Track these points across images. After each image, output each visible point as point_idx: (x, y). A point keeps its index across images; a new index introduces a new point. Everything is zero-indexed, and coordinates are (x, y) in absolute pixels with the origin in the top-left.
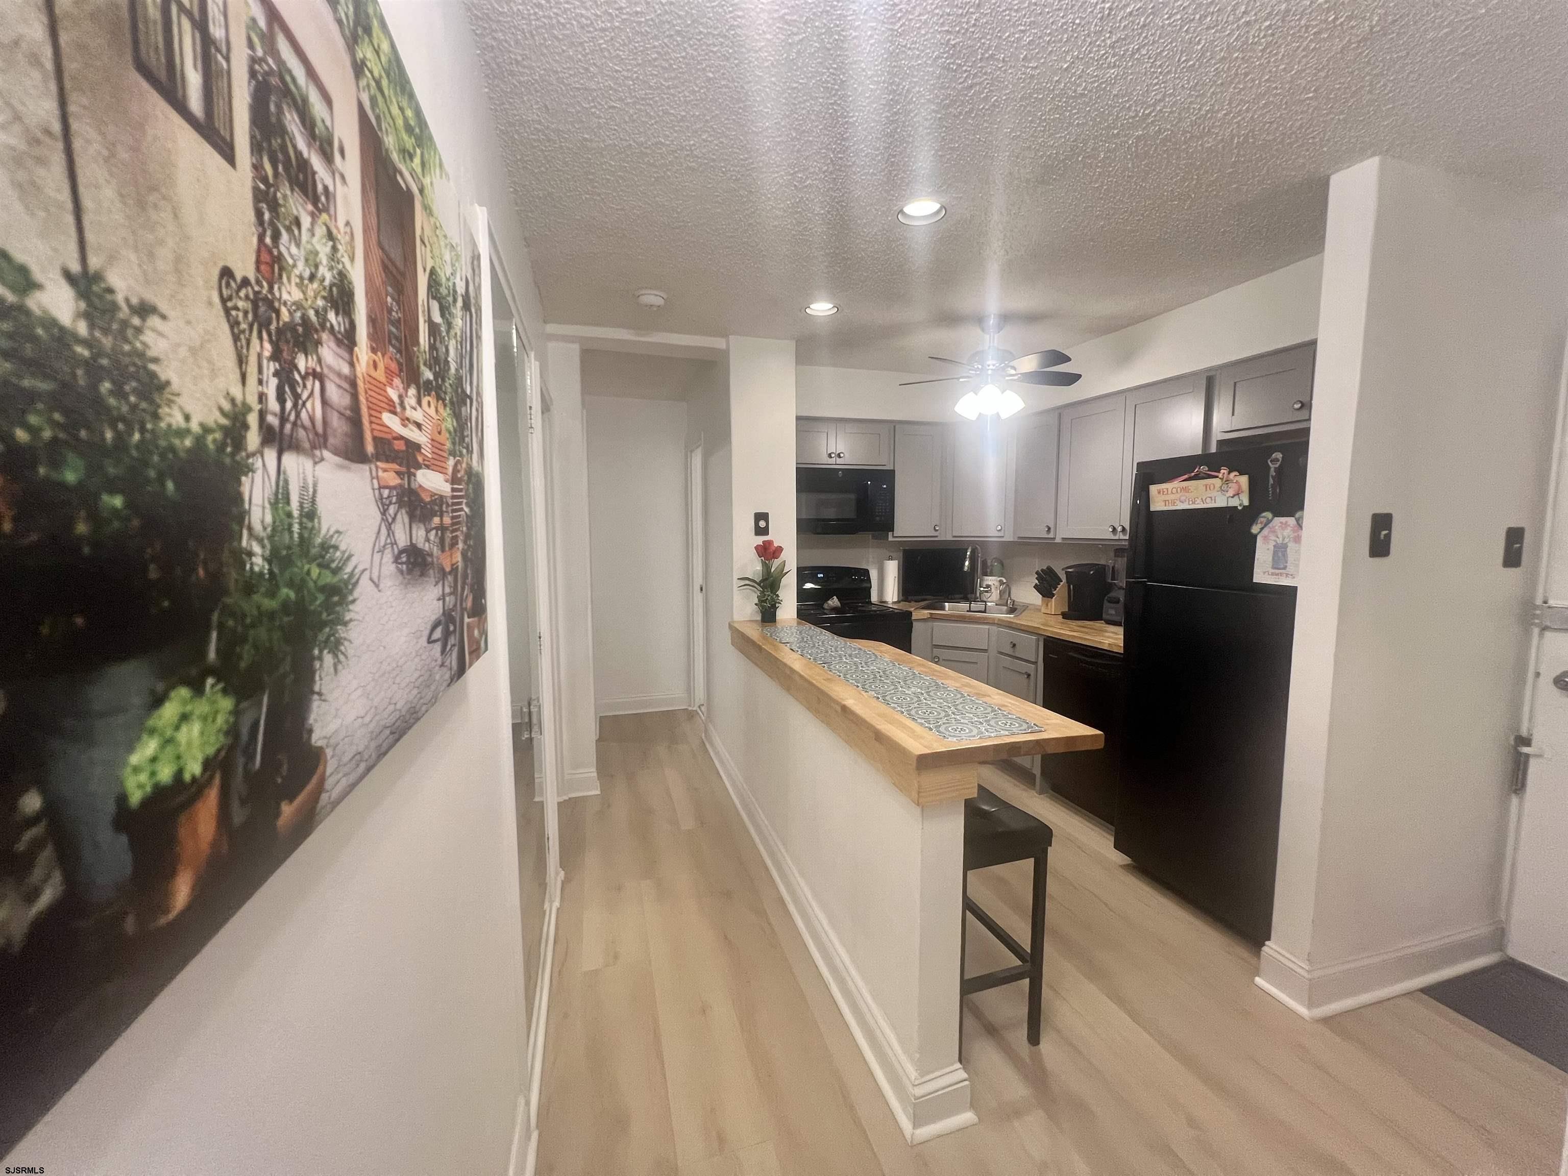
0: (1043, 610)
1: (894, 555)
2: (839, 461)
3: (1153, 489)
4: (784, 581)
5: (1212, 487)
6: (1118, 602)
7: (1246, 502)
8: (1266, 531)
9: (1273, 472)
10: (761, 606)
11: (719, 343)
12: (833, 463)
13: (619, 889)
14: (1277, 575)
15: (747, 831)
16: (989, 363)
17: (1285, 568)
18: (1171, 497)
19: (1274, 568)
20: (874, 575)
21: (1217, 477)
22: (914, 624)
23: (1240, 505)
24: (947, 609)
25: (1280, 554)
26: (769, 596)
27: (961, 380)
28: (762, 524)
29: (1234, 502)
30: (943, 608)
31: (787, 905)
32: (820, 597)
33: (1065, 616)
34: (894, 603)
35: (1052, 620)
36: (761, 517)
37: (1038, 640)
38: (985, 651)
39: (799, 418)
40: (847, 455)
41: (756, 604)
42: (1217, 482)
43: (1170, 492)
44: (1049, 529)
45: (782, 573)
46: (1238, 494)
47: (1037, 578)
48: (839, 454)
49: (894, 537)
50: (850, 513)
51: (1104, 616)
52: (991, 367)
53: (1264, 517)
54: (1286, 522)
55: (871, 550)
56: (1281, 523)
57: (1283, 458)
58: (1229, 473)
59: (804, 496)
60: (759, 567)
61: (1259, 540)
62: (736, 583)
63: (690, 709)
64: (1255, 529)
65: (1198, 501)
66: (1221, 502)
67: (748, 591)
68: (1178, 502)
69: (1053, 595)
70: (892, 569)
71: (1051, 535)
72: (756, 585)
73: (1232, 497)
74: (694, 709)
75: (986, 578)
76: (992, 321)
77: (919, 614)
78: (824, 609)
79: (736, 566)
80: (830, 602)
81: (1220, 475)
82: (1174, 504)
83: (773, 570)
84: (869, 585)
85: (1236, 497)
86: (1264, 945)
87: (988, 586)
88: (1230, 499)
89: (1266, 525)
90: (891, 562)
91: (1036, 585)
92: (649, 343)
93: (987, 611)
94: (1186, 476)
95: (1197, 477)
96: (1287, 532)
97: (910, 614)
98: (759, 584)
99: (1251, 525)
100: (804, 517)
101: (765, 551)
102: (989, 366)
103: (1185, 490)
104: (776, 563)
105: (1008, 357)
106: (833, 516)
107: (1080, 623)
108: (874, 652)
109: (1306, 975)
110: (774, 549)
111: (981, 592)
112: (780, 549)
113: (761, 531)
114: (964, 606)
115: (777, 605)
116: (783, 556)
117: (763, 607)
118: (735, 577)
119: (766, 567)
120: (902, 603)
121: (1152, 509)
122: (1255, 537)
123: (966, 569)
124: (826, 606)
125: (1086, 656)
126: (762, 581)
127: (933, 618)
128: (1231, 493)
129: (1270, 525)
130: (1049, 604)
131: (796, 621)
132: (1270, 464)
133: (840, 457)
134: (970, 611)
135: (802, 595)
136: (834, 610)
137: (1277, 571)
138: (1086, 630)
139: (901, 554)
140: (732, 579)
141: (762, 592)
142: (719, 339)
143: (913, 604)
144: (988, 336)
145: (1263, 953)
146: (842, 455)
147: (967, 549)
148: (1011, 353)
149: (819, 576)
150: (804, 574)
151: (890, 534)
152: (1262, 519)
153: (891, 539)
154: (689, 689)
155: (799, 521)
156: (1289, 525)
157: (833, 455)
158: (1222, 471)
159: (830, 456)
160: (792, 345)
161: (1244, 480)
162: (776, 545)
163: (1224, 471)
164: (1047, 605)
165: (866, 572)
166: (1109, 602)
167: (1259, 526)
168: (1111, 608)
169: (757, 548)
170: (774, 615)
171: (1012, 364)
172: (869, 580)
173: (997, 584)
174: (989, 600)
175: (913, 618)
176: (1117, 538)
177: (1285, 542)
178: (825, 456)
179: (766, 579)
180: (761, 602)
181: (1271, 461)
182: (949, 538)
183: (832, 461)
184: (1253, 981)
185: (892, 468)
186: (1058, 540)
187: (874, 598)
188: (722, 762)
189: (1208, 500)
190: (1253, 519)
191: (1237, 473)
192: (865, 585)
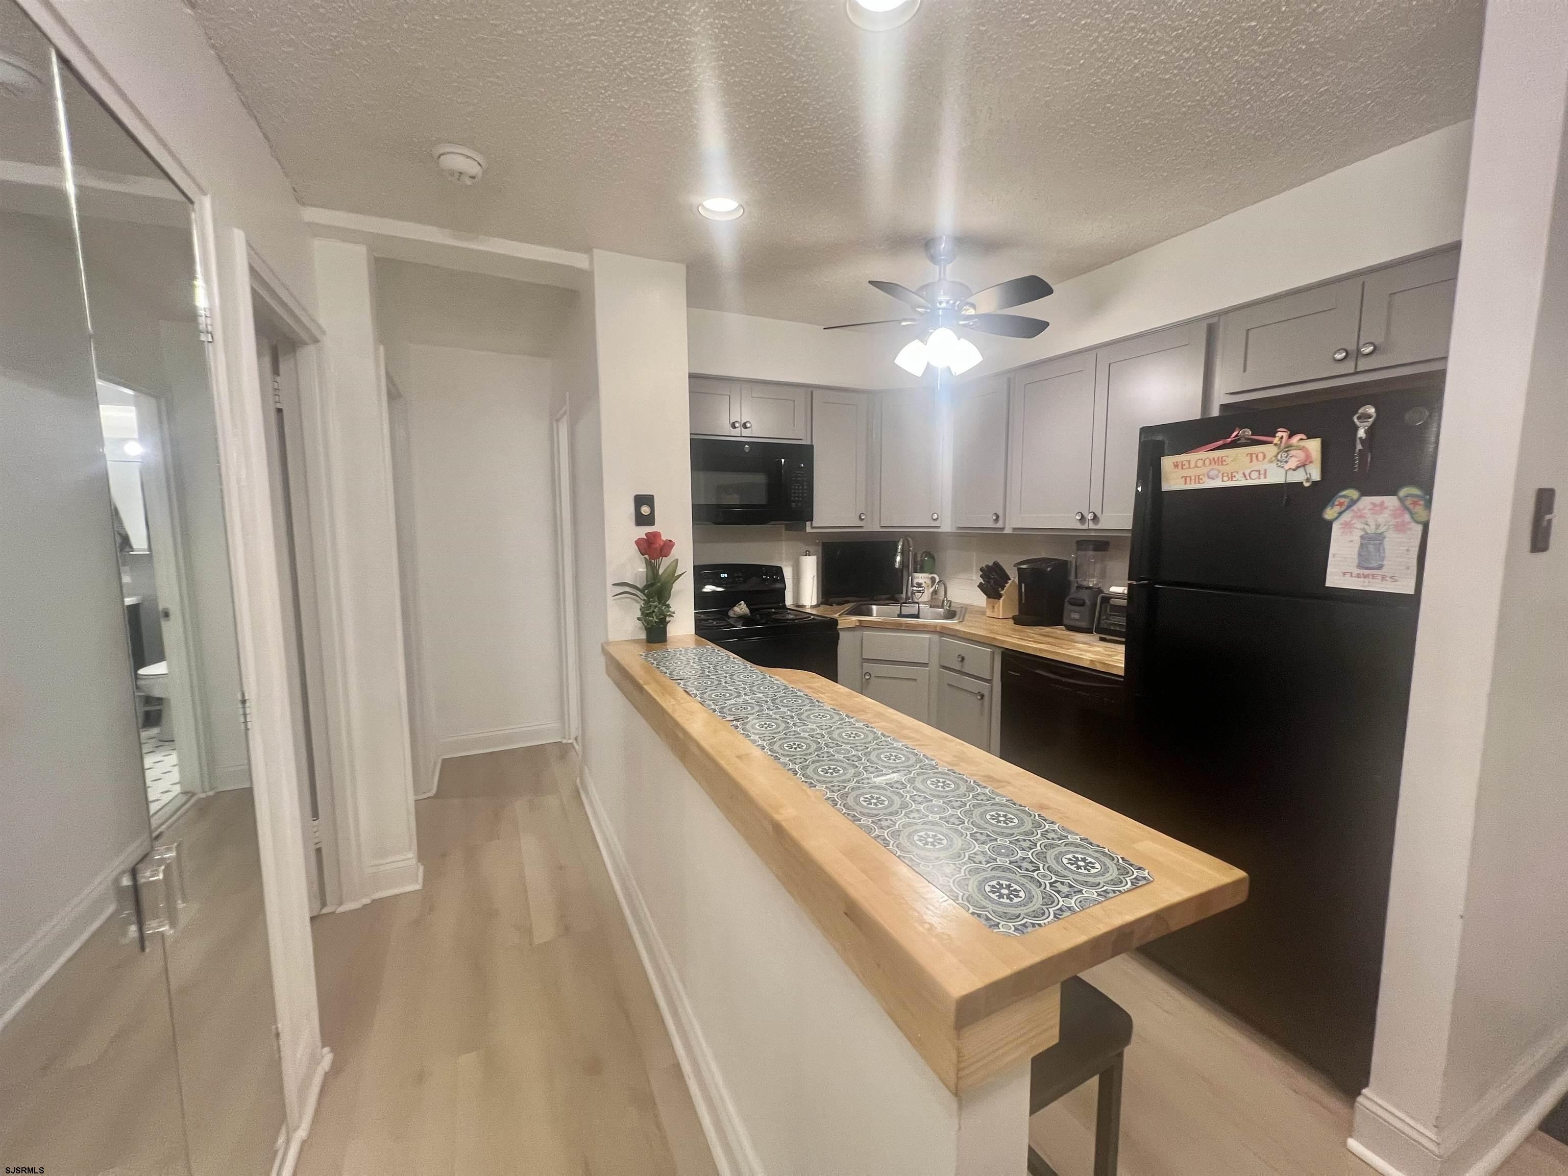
0: (989, 613)
1: (811, 549)
2: (745, 432)
3: (1167, 462)
4: (676, 586)
5: (1261, 456)
6: (1083, 604)
7: (1316, 476)
8: (1346, 517)
9: (1361, 433)
10: (645, 620)
11: (579, 261)
12: (737, 434)
13: (420, 1077)
14: (1365, 576)
15: (630, 936)
16: (942, 298)
17: (1380, 567)
18: (1191, 473)
19: (1359, 566)
20: (788, 573)
21: (1271, 443)
22: (842, 634)
23: (1308, 480)
24: (875, 613)
25: (1371, 548)
26: (656, 607)
27: (904, 324)
28: (645, 510)
29: (1298, 477)
30: (869, 614)
31: (687, 1079)
32: (722, 603)
33: (1017, 621)
34: (812, 607)
35: (998, 626)
36: (643, 500)
37: (993, 653)
38: (925, 665)
39: (692, 376)
40: (755, 427)
41: (638, 619)
42: (1269, 450)
43: (1192, 465)
44: (998, 517)
45: (673, 577)
46: (1304, 465)
47: (981, 576)
48: (745, 424)
49: (812, 528)
50: (760, 498)
51: (1066, 621)
52: (944, 305)
53: (1344, 496)
54: (1383, 503)
55: (784, 543)
56: (1374, 505)
57: (1376, 412)
58: (1290, 437)
59: (701, 474)
60: (642, 569)
61: (1336, 527)
62: (611, 591)
63: (564, 741)
64: (1329, 514)
65: (1239, 476)
66: (1275, 476)
67: (627, 600)
68: (1205, 479)
69: (1000, 596)
70: (810, 566)
71: (1000, 525)
72: (638, 593)
73: (1294, 470)
74: (570, 741)
75: (916, 575)
76: (943, 246)
77: (846, 621)
78: (729, 617)
79: (610, 569)
80: (736, 609)
81: (1276, 440)
82: (1199, 479)
83: (661, 572)
84: (783, 586)
85: (1302, 469)
86: (1359, 1094)
87: (919, 585)
88: (1290, 473)
89: (1348, 507)
90: (808, 557)
91: (981, 583)
92: (472, 250)
93: (921, 615)
94: (1220, 443)
95: (1234, 444)
96: (1383, 518)
97: (835, 622)
98: (642, 591)
99: (1324, 507)
100: (702, 502)
101: (649, 547)
102: (940, 303)
103: (1214, 461)
104: (664, 564)
105: (964, 292)
106: (737, 502)
107: (1038, 629)
108: (807, 691)
109: (1432, 1146)
110: (662, 544)
111: (913, 593)
112: (669, 544)
113: (642, 520)
114: (894, 609)
115: (668, 619)
116: (675, 553)
117: (648, 622)
118: (610, 582)
119: (652, 568)
120: (822, 607)
121: (1165, 487)
122: (1329, 525)
123: (897, 565)
124: (731, 613)
125: (1061, 675)
126: (646, 587)
127: (862, 626)
128: (1293, 463)
129: (1355, 508)
130: (996, 606)
131: (694, 639)
132: (1356, 420)
133: (746, 427)
134: (900, 616)
135: (701, 600)
136: (742, 618)
137: (1367, 572)
138: (1050, 640)
139: (820, 549)
140: (605, 585)
141: (647, 602)
142: (578, 255)
143: (835, 607)
144: (938, 267)
145: (1357, 1104)
146: (748, 425)
147: (898, 542)
148: (967, 287)
149: (723, 576)
150: (702, 574)
151: (808, 523)
152: (1342, 500)
153: (809, 529)
154: (563, 716)
155: (695, 507)
156: (1386, 508)
157: (737, 425)
158: (1279, 434)
159: (733, 426)
160: (682, 270)
161: (1314, 446)
162: (664, 538)
163: (1282, 433)
164: (993, 607)
165: (779, 571)
166: (1071, 604)
167: (1337, 509)
168: (1075, 612)
169: (638, 543)
170: (664, 632)
171: (970, 300)
172: (782, 580)
173: (929, 582)
174: (920, 600)
175: (839, 627)
176: (1085, 527)
177: (1379, 531)
178: (728, 426)
179: (652, 585)
180: (646, 614)
181: (1359, 418)
182: (877, 528)
183: (736, 432)
184: (1345, 1144)
185: (809, 443)
186: (1008, 531)
187: (789, 601)
188: (599, 824)
189: (1254, 475)
190: (1327, 500)
191: (1303, 436)
192: (778, 586)
